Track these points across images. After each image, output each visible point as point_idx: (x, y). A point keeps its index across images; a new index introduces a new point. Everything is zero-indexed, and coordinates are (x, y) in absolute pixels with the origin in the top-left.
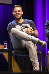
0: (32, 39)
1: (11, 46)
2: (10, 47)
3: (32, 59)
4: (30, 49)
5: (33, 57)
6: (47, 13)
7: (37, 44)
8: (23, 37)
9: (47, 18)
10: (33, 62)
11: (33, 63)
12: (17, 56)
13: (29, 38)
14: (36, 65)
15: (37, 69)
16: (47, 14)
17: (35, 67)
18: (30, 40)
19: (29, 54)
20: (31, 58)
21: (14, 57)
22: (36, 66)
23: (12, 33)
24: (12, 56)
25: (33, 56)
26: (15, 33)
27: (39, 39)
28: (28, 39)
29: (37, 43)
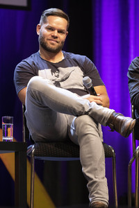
0: (90, 110)
1: (24, 131)
2: (22, 134)
3: (89, 169)
4: (84, 138)
5: (91, 164)
6: (132, 32)
7: (108, 124)
8: (66, 104)
9: (132, 47)
10: (92, 179)
11: (90, 182)
12: (43, 161)
13: (84, 108)
14: (98, 188)
15: (100, 202)
16: (132, 36)
17: (97, 195)
18: (86, 113)
19: (79, 156)
20: (85, 166)
21: (33, 165)
22: (97, 193)
23: (30, 91)
24: (28, 163)
25: (92, 162)
26: (39, 93)
27: (113, 111)
28: (78, 109)
29: (106, 122)
